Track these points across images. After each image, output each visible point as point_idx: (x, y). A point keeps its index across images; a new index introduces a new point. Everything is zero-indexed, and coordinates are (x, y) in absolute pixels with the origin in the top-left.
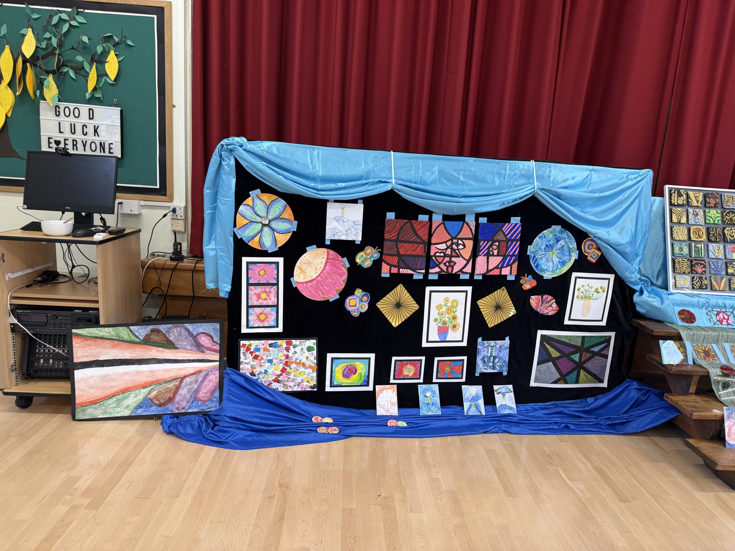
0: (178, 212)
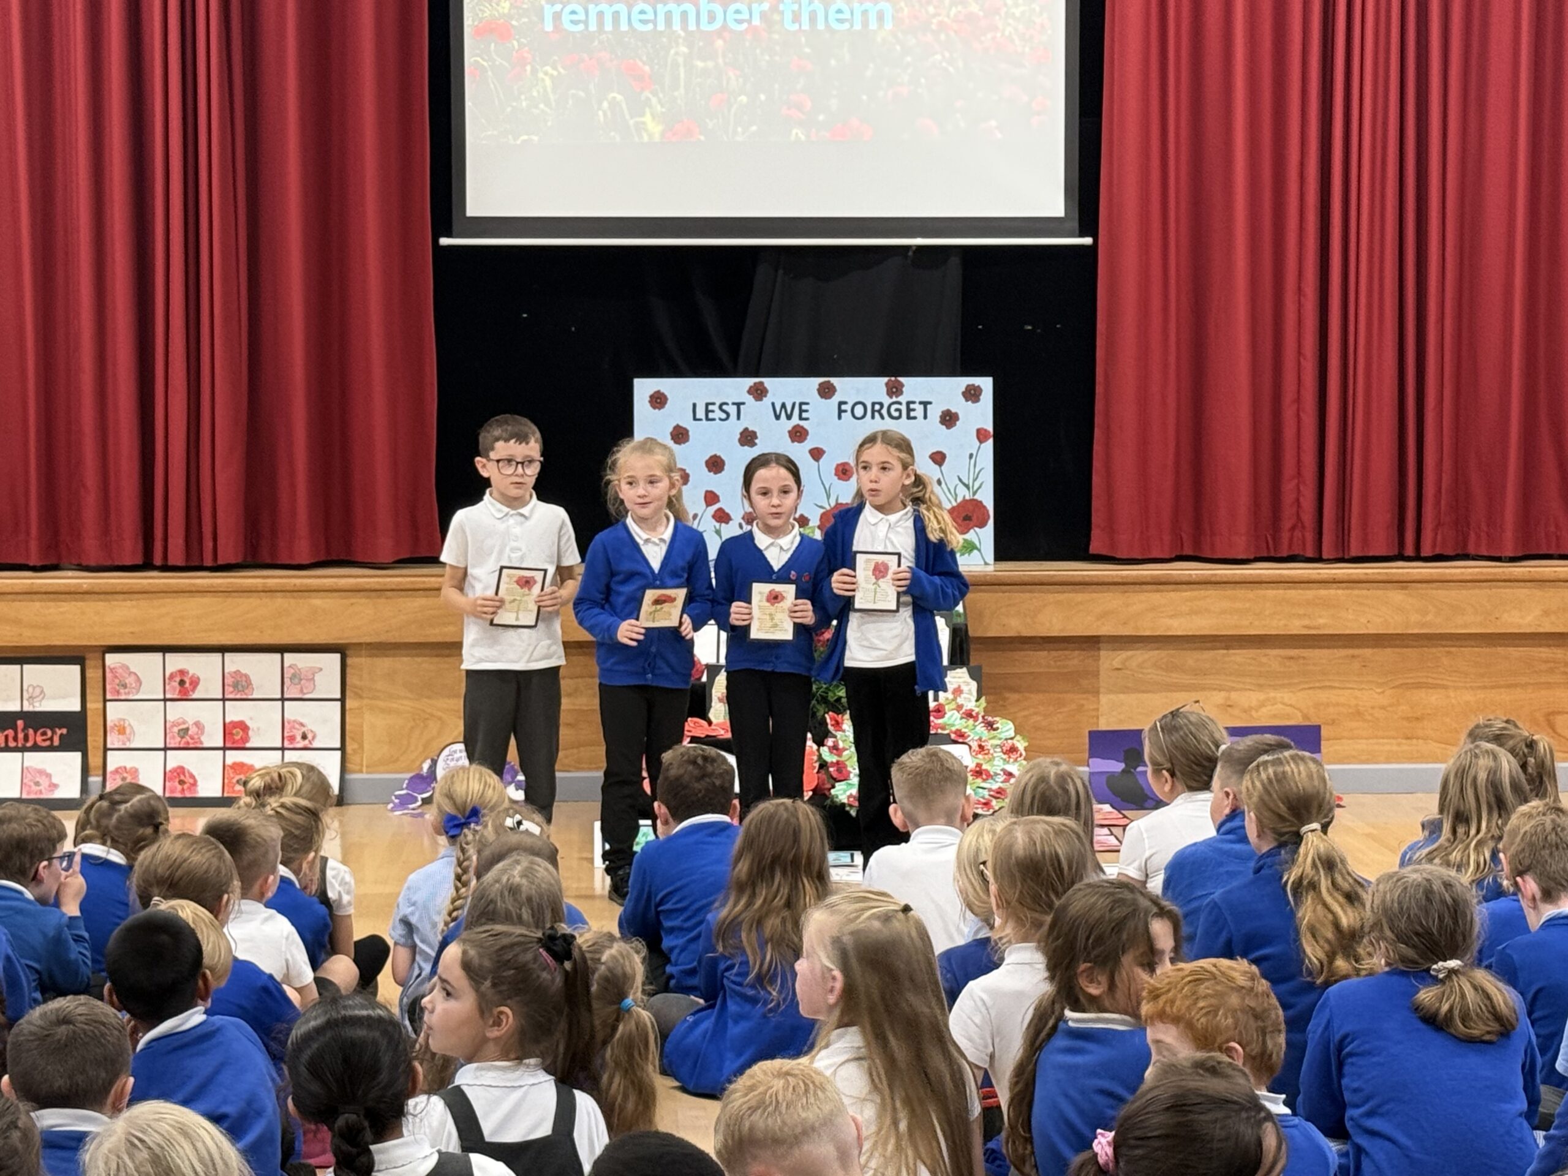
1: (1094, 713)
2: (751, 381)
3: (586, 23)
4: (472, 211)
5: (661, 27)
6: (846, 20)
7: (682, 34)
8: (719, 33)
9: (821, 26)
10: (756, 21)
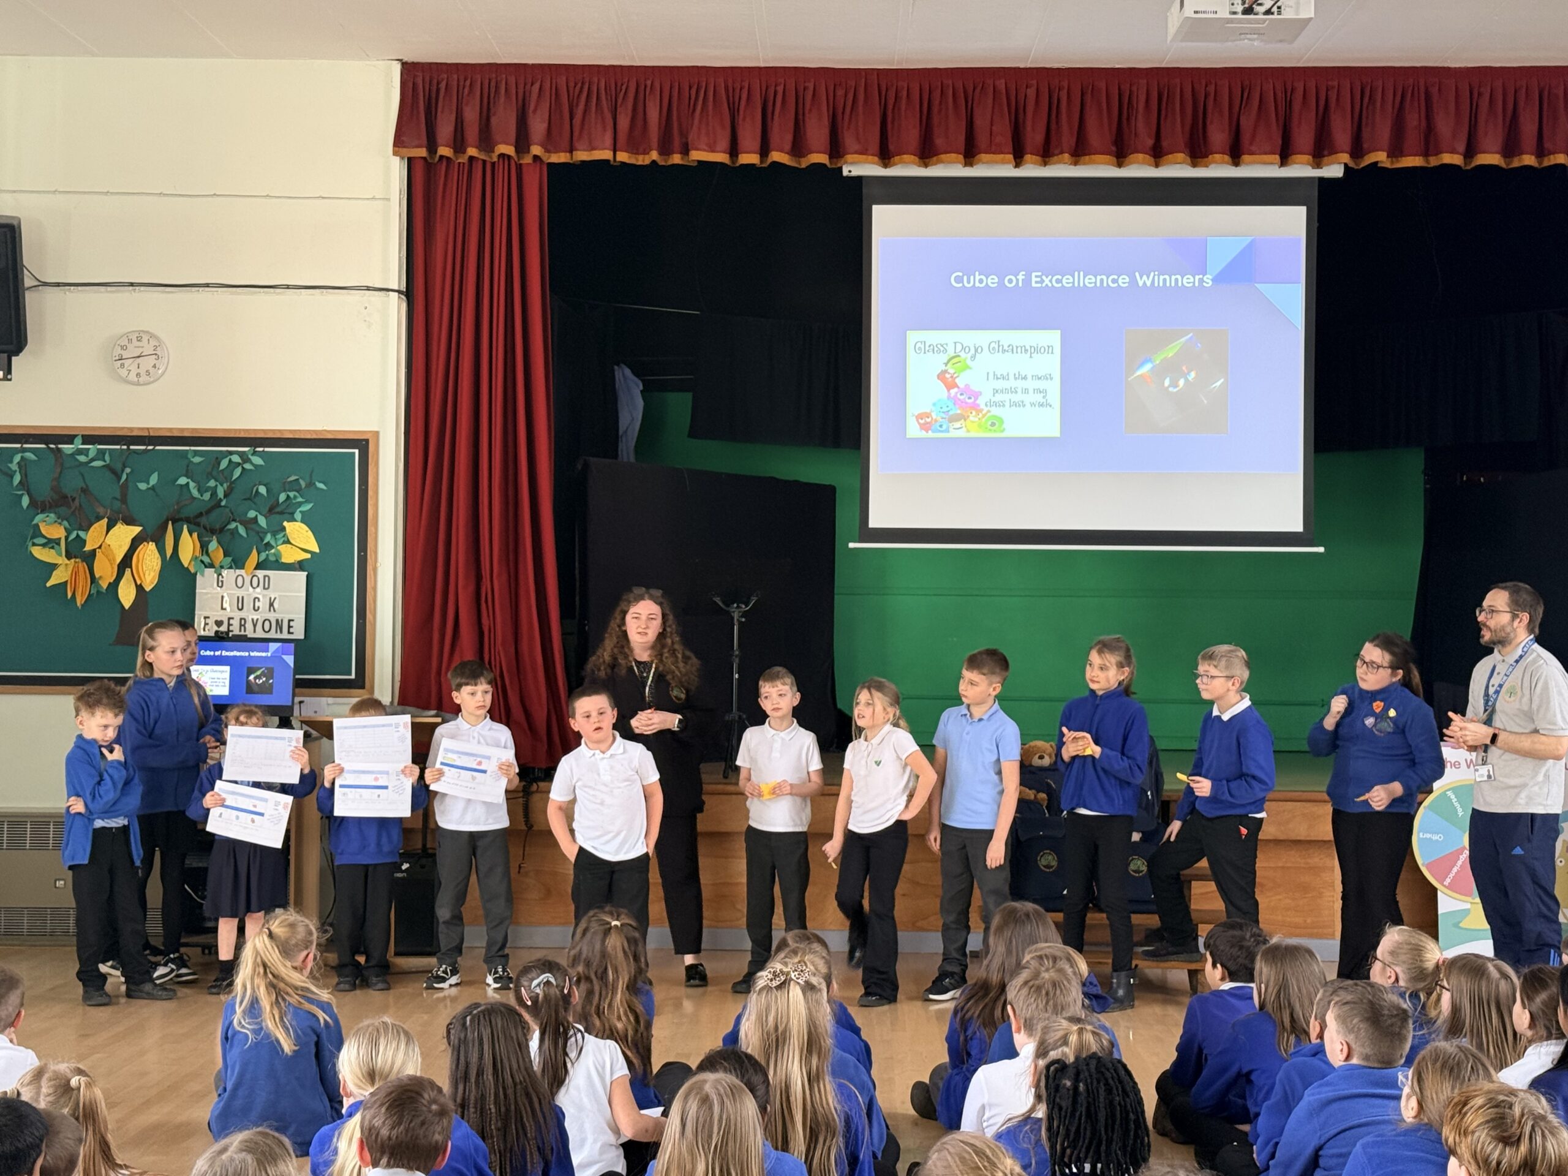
1: (1331, 899)
4: (873, 523)
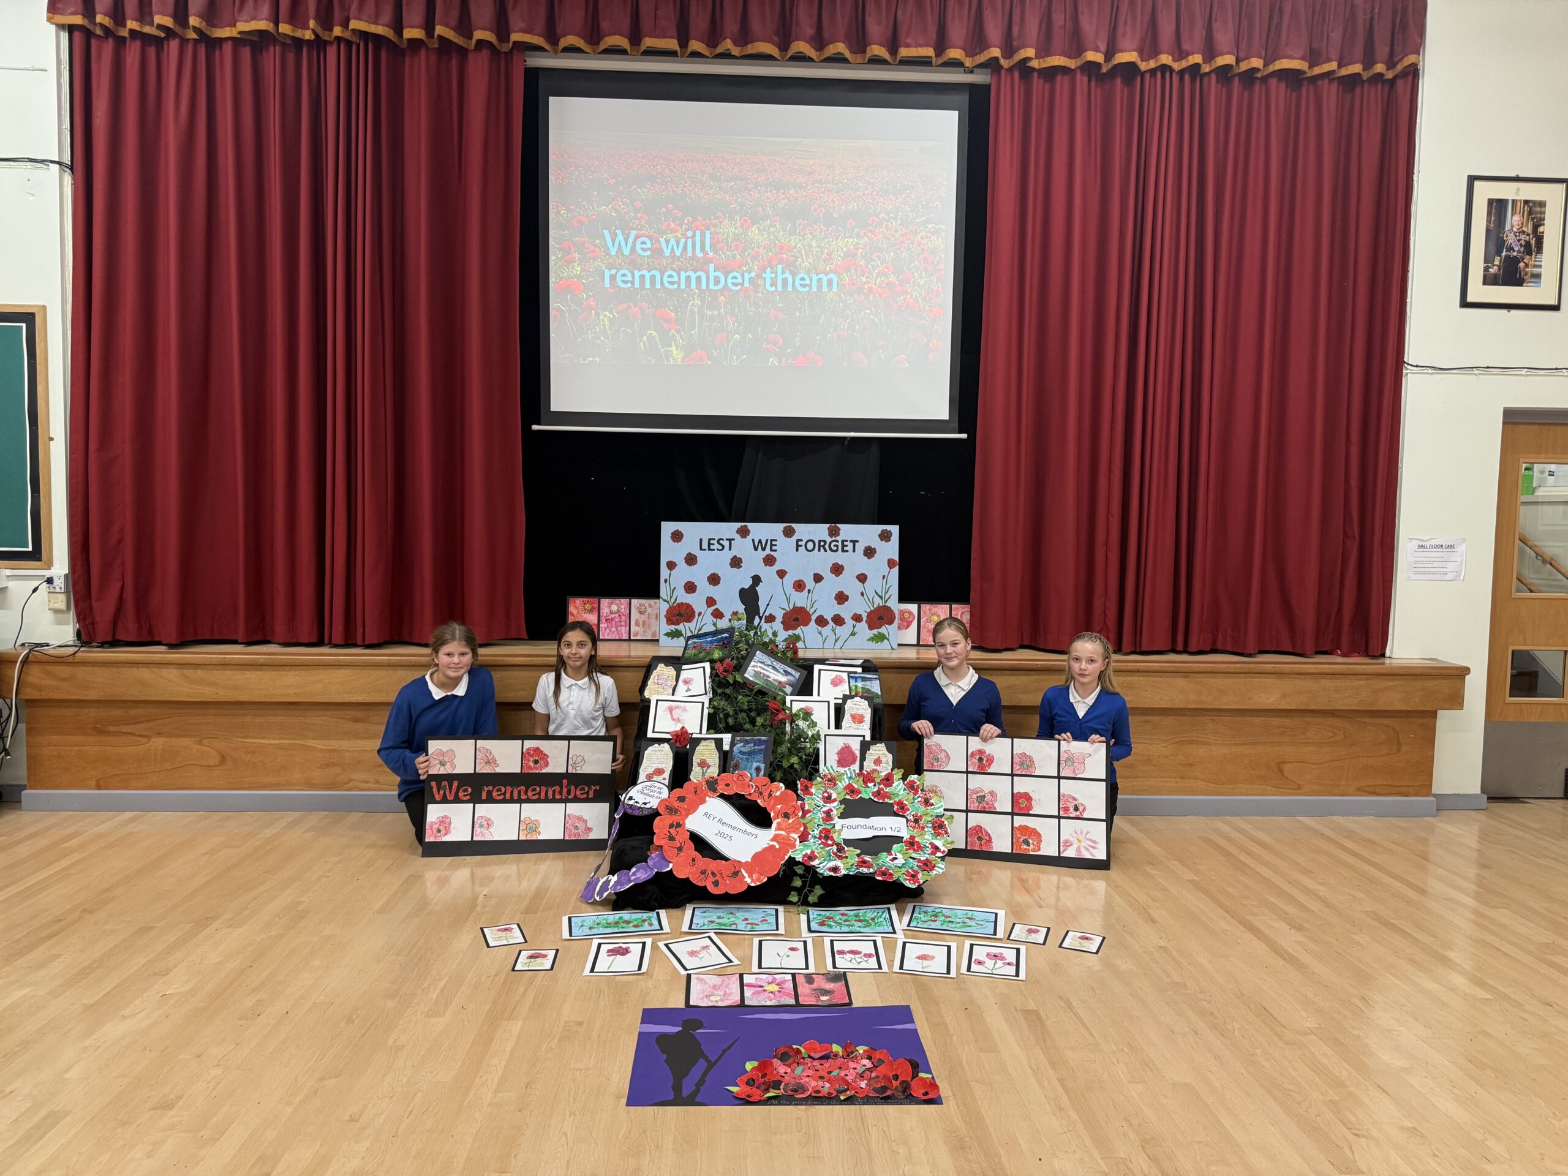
0: (56, 582)
2: (739, 525)
3: (633, 283)
4: (554, 407)
5: (683, 286)
6: (808, 285)
7: (697, 292)
8: (722, 291)
9: (790, 289)
10: (747, 284)
